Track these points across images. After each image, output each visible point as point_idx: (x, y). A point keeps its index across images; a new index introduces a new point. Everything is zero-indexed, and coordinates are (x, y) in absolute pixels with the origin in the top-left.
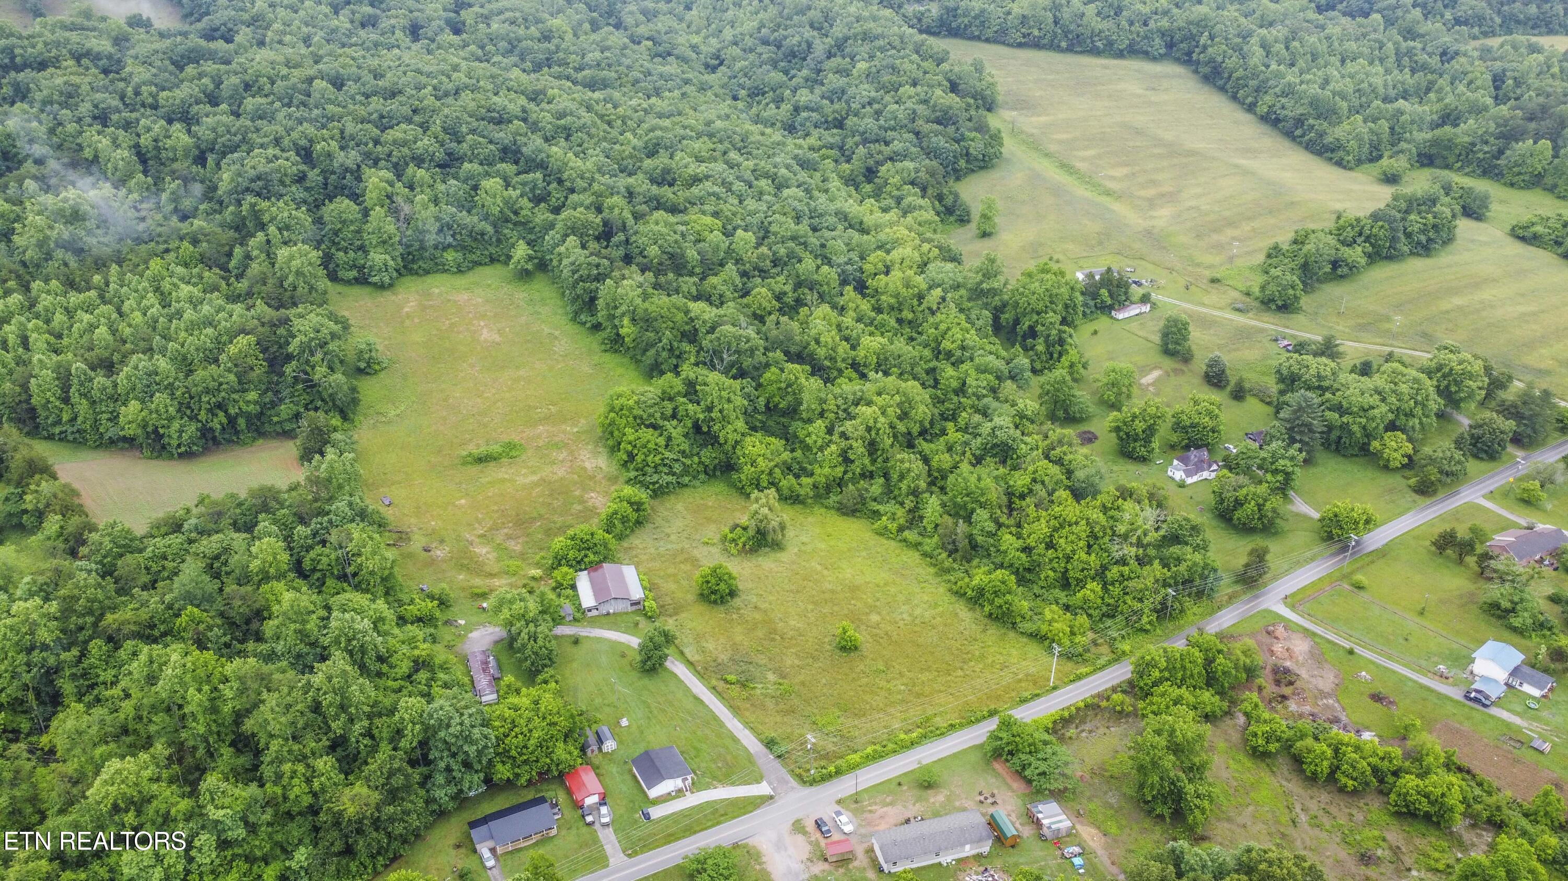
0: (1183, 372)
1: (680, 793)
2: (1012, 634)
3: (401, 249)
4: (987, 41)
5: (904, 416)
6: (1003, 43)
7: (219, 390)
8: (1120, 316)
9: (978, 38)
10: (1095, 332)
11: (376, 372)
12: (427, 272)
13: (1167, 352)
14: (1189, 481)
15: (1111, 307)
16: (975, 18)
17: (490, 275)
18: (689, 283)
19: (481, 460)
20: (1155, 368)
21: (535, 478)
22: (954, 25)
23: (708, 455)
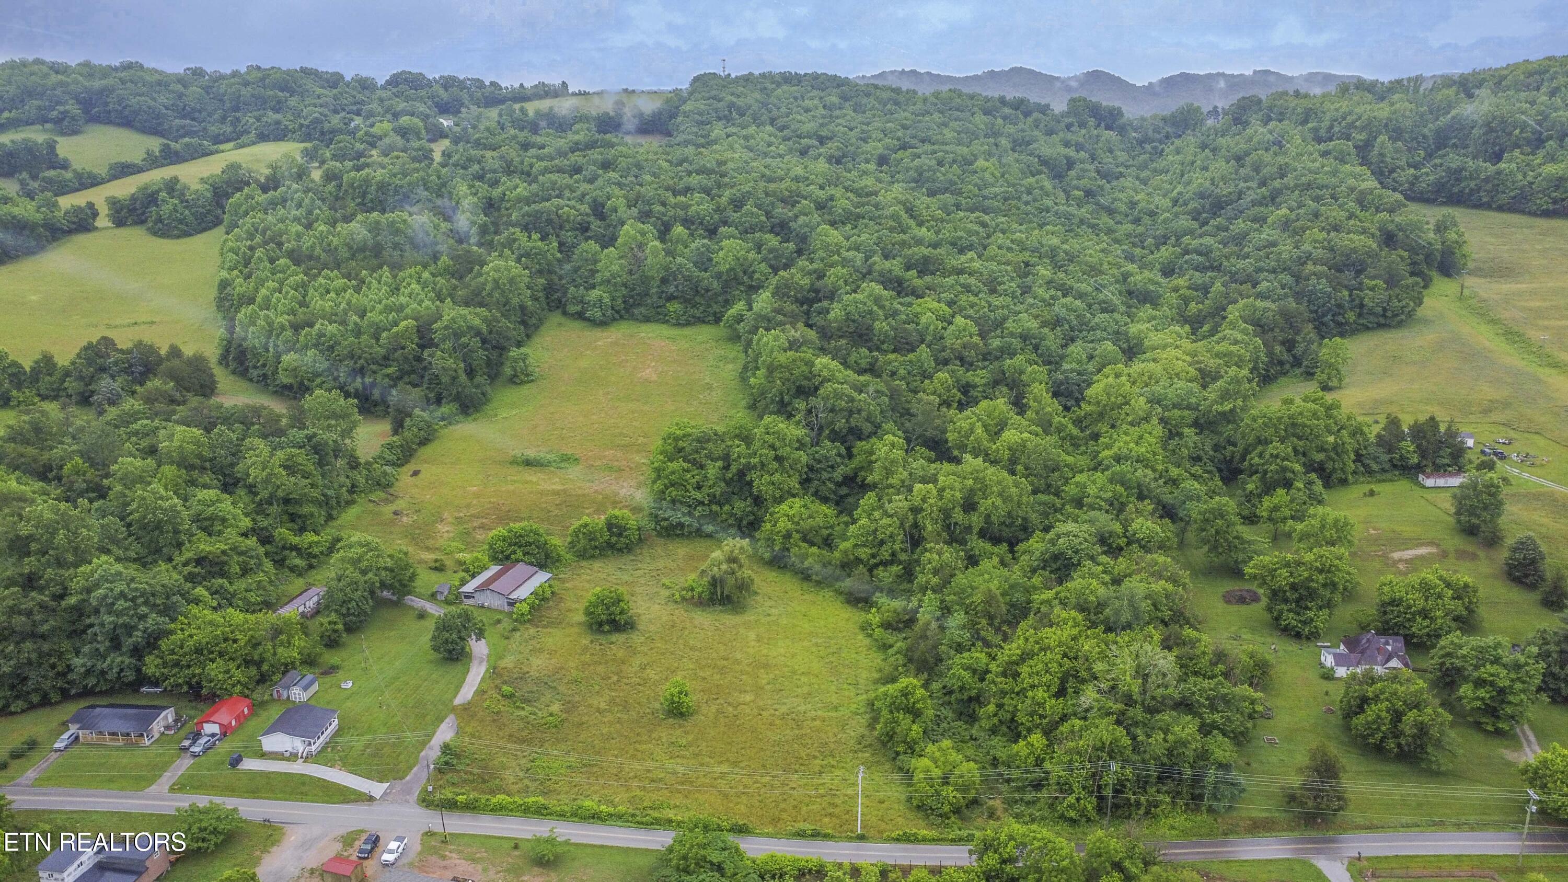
0: (1474, 557)
1: (293, 757)
2: (887, 766)
3: (624, 291)
4: (1500, 209)
5: (969, 506)
6: (1523, 212)
7: (360, 358)
8: (1430, 482)
9: (1488, 206)
10: (1372, 493)
11: (522, 383)
12: (647, 320)
13: (1470, 531)
14: (1341, 672)
15: (1419, 468)
16: (1487, 180)
17: (704, 333)
18: (863, 355)
19: (528, 463)
20: (1431, 543)
21: (559, 487)
22: (1456, 190)
23: (741, 506)
